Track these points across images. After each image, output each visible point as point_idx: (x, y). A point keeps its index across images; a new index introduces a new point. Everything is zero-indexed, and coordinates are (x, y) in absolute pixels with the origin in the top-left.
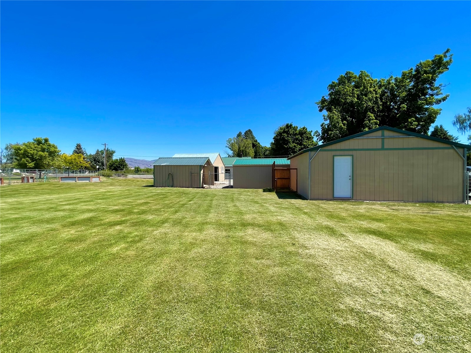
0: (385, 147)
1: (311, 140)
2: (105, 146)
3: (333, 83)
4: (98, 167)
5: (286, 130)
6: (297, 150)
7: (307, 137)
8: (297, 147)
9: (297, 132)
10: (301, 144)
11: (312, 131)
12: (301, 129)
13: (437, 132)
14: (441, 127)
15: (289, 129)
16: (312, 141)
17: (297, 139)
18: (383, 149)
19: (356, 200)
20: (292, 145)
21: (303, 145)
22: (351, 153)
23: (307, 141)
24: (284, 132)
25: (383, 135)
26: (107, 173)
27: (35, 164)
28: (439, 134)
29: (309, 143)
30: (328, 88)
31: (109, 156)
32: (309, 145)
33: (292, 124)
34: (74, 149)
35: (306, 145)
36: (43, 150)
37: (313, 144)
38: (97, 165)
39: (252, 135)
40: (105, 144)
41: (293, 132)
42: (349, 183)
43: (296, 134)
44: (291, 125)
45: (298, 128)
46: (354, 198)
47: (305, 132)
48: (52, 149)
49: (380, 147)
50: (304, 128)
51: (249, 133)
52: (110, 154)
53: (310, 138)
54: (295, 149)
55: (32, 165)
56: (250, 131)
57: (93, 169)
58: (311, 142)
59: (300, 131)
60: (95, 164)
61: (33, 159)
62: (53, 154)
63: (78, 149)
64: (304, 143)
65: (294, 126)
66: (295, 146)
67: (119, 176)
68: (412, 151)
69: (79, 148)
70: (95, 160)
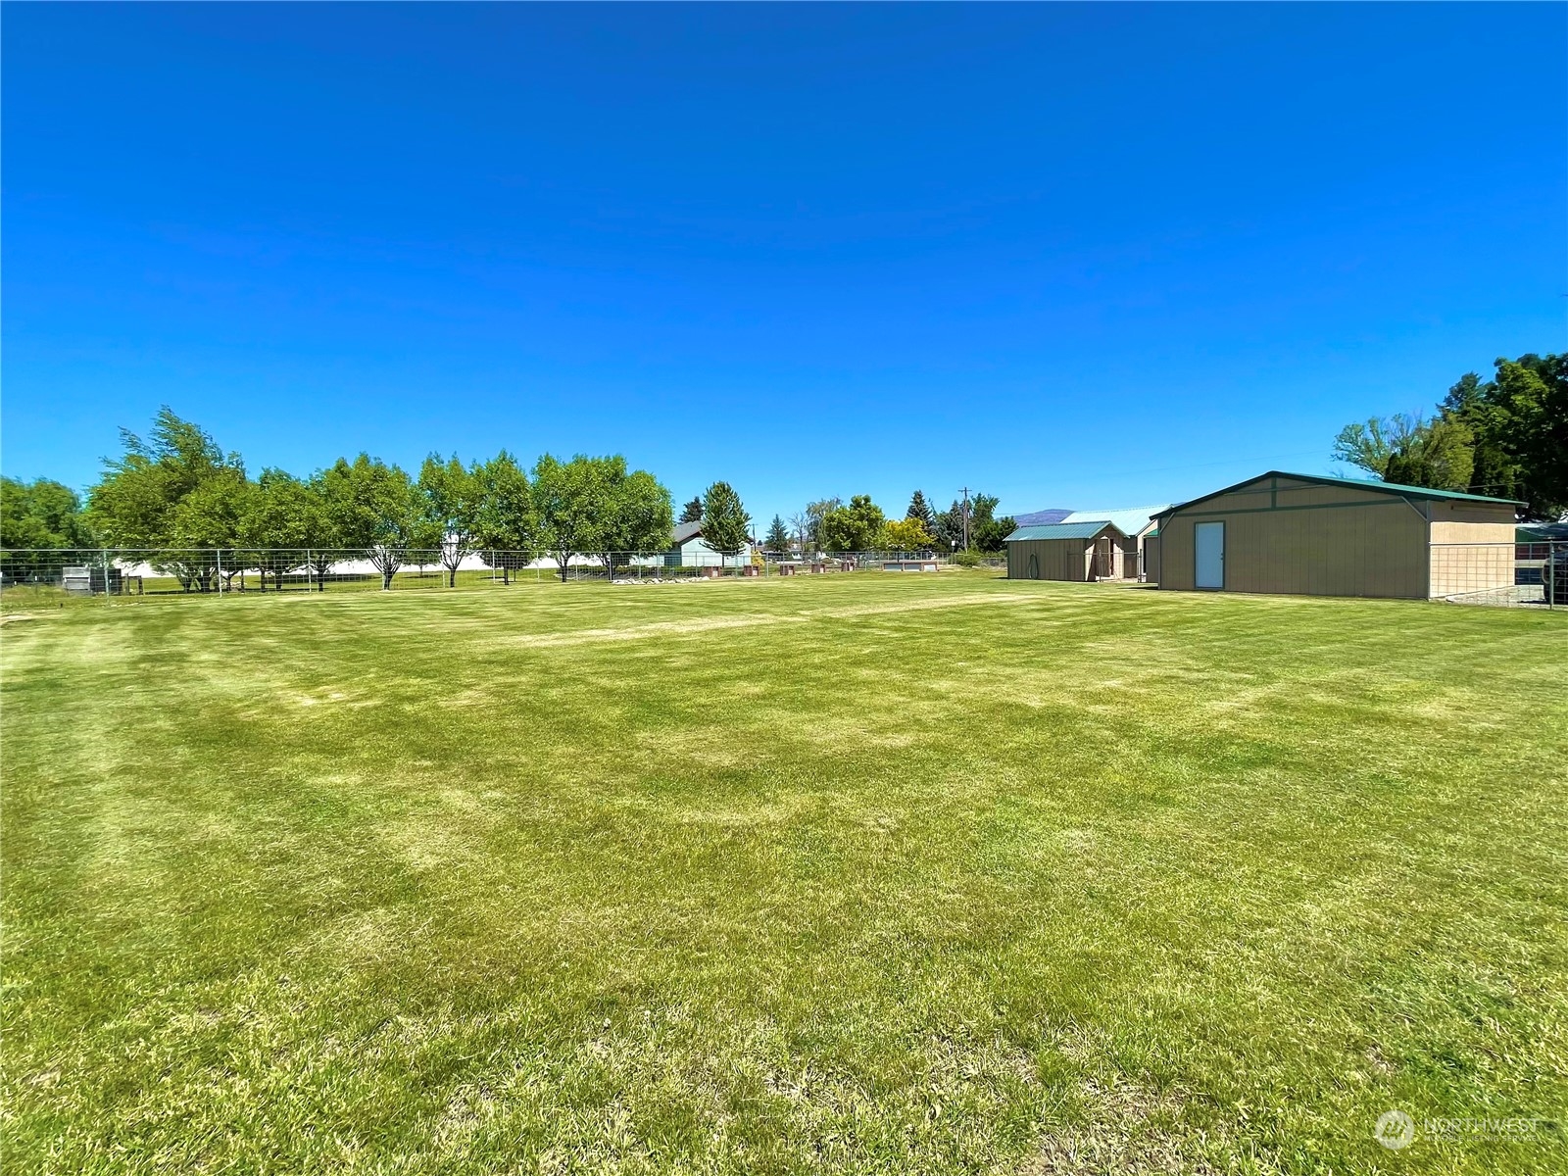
0: (1278, 505)
2: (974, 491)
4: (953, 543)
18: (1274, 508)
19: (1227, 591)
22: (1219, 517)
25: (1274, 486)
26: (966, 557)
27: (851, 542)
31: (983, 515)
34: (911, 504)
36: (861, 518)
38: (953, 539)
40: (966, 490)
46: (1227, 588)
48: (873, 515)
49: (1269, 505)
52: (984, 507)
55: (847, 544)
57: (942, 548)
60: (950, 537)
61: (849, 535)
62: (874, 523)
63: (916, 502)
67: (993, 565)
68: (1325, 509)
69: (918, 501)
70: (949, 528)
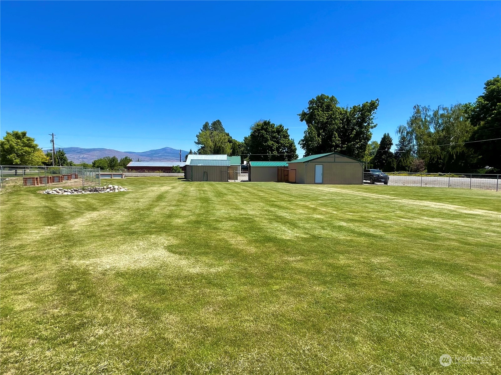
0: (336, 161)
1: (287, 138)
2: (53, 137)
3: (313, 99)
5: (265, 127)
6: (274, 148)
7: (284, 135)
8: (275, 145)
9: (275, 130)
10: (278, 143)
11: (288, 129)
12: (278, 126)
13: (385, 139)
14: (388, 134)
15: (267, 127)
16: (289, 140)
17: (274, 137)
19: (324, 184)
20: (270, 143)
21: (280, 143)
22: (322, 163)
23: (284, 139)
24: (262, 129)
25: (335, 156)
28: (386, 140)
29: (286, 141)
30: (309, 102)
32: (285, 144)
33: (270, 121)
35: (283, 143)
37: (289, 142)
39: (221, 127)
40: (53, 135)
41: (271, 130)
42: (322, 176)
43: (273, 132)
44: (269, 123)
45: (275, 125)
47: (282, 130)
49: (334, 161)
50: (281, 126)
51: (217, 125)
53: (287, 136)
54: (272, 147)
56: (218, 121)
58: (287, 141)
59: (277, 129)
64: (282, 142)
65: (271, 124)
66: (273, 144)
68: (345, 163)
